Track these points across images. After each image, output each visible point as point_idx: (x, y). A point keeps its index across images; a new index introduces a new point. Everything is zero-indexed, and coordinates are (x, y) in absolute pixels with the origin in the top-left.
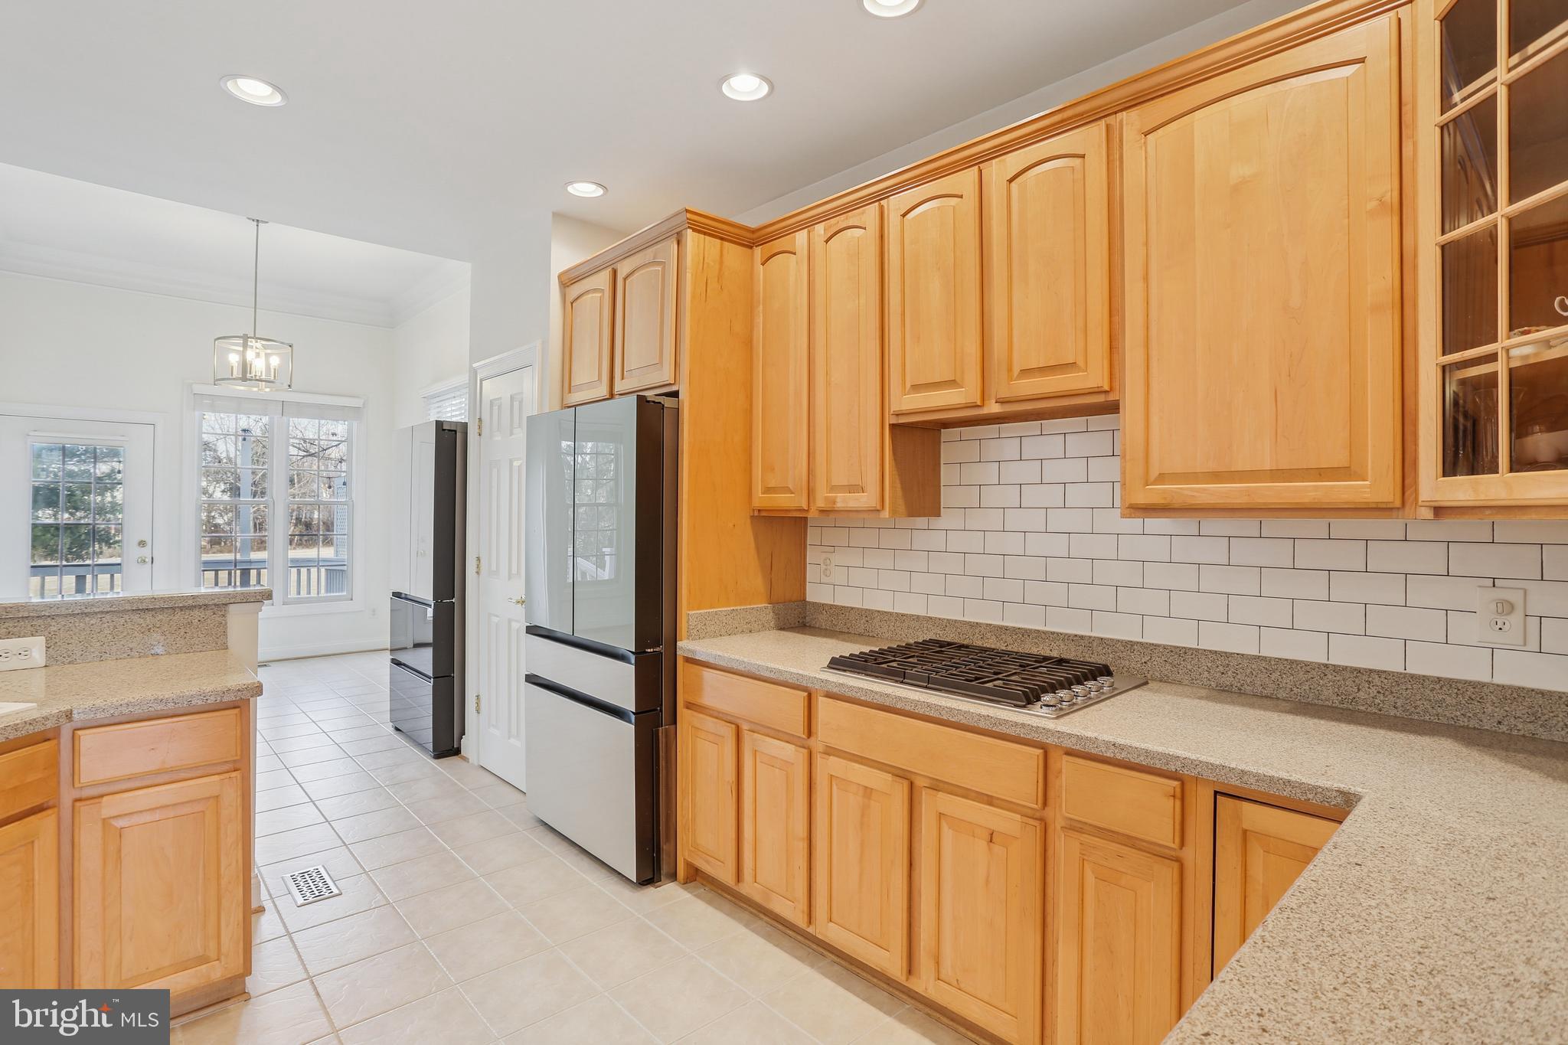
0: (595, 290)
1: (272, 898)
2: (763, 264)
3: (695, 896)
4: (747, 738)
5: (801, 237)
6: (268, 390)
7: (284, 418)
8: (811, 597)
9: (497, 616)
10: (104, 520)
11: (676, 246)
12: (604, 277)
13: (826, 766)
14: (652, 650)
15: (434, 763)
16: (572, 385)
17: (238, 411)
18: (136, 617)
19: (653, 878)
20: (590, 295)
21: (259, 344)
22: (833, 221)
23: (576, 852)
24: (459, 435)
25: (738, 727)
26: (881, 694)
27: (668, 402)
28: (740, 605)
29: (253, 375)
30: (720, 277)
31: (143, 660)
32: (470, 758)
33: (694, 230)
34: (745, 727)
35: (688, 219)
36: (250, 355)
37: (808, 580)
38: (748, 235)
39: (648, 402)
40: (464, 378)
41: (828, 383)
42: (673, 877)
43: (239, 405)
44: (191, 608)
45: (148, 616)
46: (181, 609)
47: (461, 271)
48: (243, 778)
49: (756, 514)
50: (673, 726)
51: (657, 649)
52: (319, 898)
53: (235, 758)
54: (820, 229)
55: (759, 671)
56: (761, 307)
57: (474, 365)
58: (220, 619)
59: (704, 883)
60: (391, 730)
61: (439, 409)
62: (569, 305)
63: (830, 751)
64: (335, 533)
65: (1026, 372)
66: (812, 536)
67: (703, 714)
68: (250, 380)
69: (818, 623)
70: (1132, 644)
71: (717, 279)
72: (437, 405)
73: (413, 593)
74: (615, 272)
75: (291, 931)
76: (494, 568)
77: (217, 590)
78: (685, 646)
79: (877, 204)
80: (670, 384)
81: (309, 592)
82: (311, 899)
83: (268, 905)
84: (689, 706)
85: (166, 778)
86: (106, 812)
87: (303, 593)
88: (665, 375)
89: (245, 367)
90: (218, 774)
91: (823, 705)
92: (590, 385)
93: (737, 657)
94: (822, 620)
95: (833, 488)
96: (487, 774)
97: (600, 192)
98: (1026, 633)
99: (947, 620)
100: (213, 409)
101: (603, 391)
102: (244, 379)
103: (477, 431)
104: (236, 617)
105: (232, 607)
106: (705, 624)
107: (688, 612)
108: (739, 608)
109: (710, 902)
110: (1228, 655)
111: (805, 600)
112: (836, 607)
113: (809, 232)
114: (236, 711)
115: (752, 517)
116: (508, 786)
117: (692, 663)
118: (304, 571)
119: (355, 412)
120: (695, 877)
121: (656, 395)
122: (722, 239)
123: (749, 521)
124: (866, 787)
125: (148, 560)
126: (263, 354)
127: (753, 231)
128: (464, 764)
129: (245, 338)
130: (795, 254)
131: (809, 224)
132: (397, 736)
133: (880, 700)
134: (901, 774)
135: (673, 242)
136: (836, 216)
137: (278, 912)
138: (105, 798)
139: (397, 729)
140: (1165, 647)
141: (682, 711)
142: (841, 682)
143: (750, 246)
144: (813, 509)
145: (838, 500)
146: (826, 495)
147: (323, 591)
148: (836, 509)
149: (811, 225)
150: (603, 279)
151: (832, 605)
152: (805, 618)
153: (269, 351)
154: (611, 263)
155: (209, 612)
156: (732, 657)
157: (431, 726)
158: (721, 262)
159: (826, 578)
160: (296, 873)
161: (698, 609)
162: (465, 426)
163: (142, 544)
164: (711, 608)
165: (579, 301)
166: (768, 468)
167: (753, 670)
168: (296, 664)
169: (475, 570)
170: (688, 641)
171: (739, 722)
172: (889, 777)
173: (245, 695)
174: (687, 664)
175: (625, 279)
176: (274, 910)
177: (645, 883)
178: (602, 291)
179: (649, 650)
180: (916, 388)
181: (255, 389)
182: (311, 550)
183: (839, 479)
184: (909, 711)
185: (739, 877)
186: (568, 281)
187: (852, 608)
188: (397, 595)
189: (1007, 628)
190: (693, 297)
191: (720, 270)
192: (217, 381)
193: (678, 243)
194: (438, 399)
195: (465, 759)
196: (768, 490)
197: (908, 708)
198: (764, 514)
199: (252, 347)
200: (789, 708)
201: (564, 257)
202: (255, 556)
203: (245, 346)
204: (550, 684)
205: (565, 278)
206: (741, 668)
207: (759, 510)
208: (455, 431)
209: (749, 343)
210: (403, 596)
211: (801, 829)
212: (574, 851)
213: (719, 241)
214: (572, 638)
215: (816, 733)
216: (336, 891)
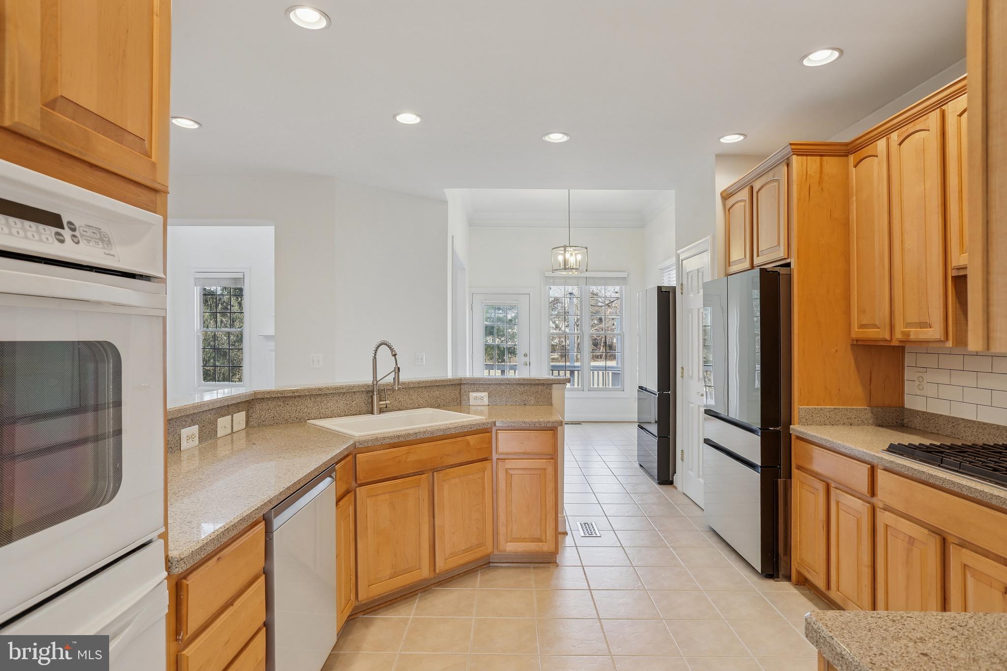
0: (741, 201)
1: (571, 530)
2: (855, 166)
3: (801, 593)
4: (833, 492)
5: (881, 144)
6: (576, 273)
7: (587, 287)
8: (907, 405)
9: (692, 403)
10: (512, 342)
11: (786, 168)
12: (746, 191)
13: (884, 518)
14: (773, 429)
15: (657, 486)
16: (731, 261)
17: (565, 284)
18: (518, 387)
19: (774, 574)
20: (739, 204)
21: (572, 249)
22: (904, 129)
23: (730, 550)
24: (671, 294)
25: (828, 484)
26: (919, 471)
27: (782, 271)
28: (844, 405)
29: (569, 266)
30: (820, 182)
31: (520, 407)
32: (678, 487)
33: (798, 155)
34: (833, 485)
35: (792, 149)
36: (568, 255)
37: (906, 392)
38: (843, 148)
39: (769, 271)
40: (674, 260)
41: (903, 249)
42: (788, 578)
43: (566, 281)
44: (538, 384)
45: (522, 387)
46: (534, 384)
47: (670, 195)
48: (555, 463)
49: (855, 343)
50: (789, 480)
51: (778, 429)
52: (591, 536)
53: (552, 453)
54: (894, 136)
55: (839, 448)
56: (855, 198)
57: (678, 252)
58: (549, 391)
59: (811, 588)
60: (638, 466)
61: (669, 276)
62: (728, 211)
63: (887, 509)
64: (616, 351)
66: (908, 360)
67: (806, 473)
68: (568, 269)
69: (913, 425)
71: (818, 184)
72: (668, 273)
73: (649, 388)
74: (752, 188)
75: (577, 545)
76: (690, 374)
77: (553, 377)
78: (796, 428)
79: (938, 110)
80: (785, 259)
81: (598, 385)
82: (587, 535)
83: (569, 532)
84: (799, 468)
85: (525, 457)
86: (508, 466)
87: (596, 386)
88: (781, 253)
89: (565, 262)
90: (546, 459)
91: (881, 475)
92: (740, 261)
93: (825, 437)
94: (917, 422)
95: (908, 325)
96: (686, 498)
97: (742, 138)
100: (554, 284)
101: (747, 265)
102: (565, 269)
103: (680, 291)
104: (556, 390)
105: (554, 386)
106: (812, 416)
107: (800, 407)
108: (841, 407)
109: (810, 600)
111: (903, 407)
112: (928, 413)
113: (888, 139)
114: (552, 432)
115: (852, 345)
116: (695, 505)
117: (801, 440)
118: (596, 373)
119: (623, 280)
120: (803, 583)
121: (773, 267)
122: (821, 156)
123: (849, 348)
124: (911, 536)
125: (528, 363)
126: (574, 254)
127: (847, 144)
128: (675, 490)
129: (565, 247)
130: (877, 156)
131: (887, 133)
132: (640, 469)
133: (918, 476)
134: (934, 531)
135: (784, 166)
136: (906, 125)
137: (573, 536)
138: (506, 460)
139: (641, 466)
141: (795, 472)
142: (891, 460)
143: (846, 155)
144: (894, 339)
145: (911, 334)
146: (903, 330)
147: (610, 385)
148: (910, 340)
149: (889, 134)
150: (744, 194)
151: (924, 412)
152: (903, 420)
153: (576, 252)
154: (749, 183)
155: (545, 387)
156: (822, 437)
157: (657, 467)
158: (821, 172)
159: (920, 391)
160: (582, 523)
161: (807, 406)
162: (674, 288)
163: (525, 355)
164: (818, 405)
165: (733, 208)
166: (862, 311)
167: (835, 447)
168: (594, 424)
169: (680, 375)
170: (799, 425)
171: (829, 481)
172: (926, 531)
173: (556, 425)
174: (797, 440)
175: (757, 192)
176: (571, 536)
177: (767, 576)
178: (745, 201)
179: (771, 429)
181: (571, 273)
182: (612, 362)
183: (912, 318)
184: (938, 485)
185: (828, 587)
186: (726, 196)
187: (941, 415)
188: (641, 388)
190: (799, 200)
191: (821, 177)
192: (554, 271)
193: (788, 165)
194: (667, 270)
195: (676, 488)
196: (862, 326)
197: (938, 483)
198: (860, 343)
199: (568, 251)
200: (859, 477)
201: (724, 181)
202: (577, 364)
203: (565, 251)
204: (717, 445)
205: (724, 194)
207: (857, 341)
208: (669, 292)
209: (846, 224)
210: (644, 389)
211: (866, 558)
212: (728, 549)
213: (819, 158)
214: (727, 418)
215: (877, 495)
216: (599, 535)
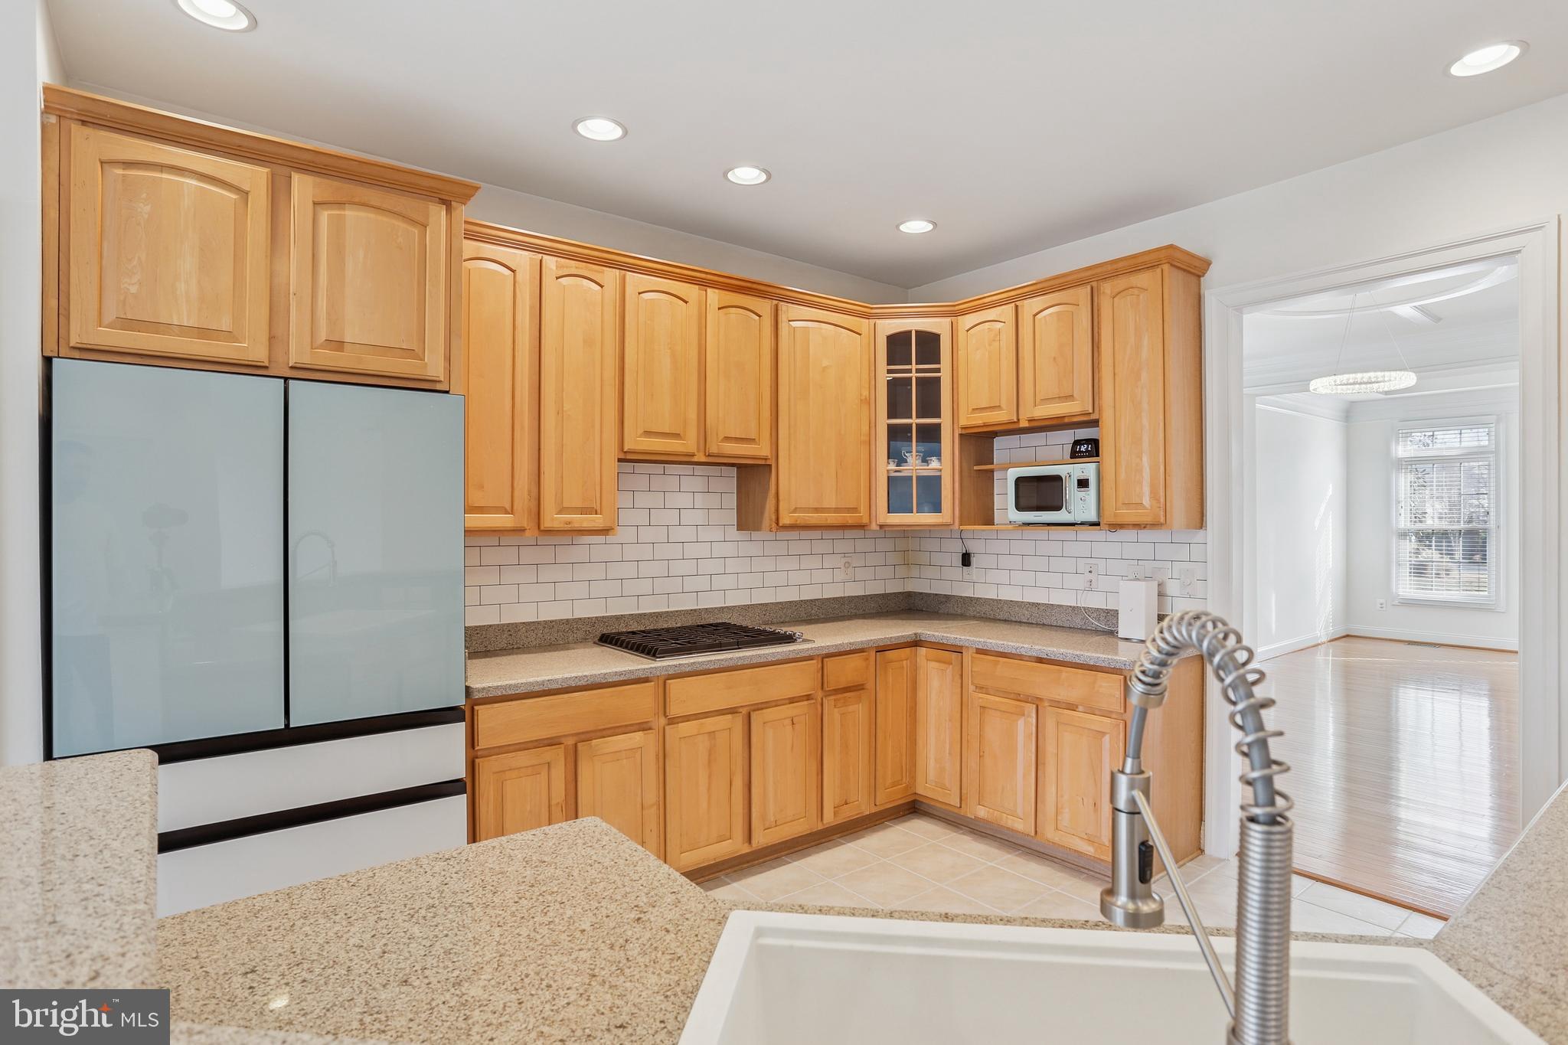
4: (582, 749)
22: (564, 262)
25: (566, 744)
54: (550, 262)
65: (727, 439)
70: (722, 608)
88: (431, 369)
95: (563, 510)
98: (658, 615)
99: (596, 617)
110: (767, 604)
124: (712, 732)
130: (513, 271)
134: (735, 711)
136: (568, 259)
140: (739, 606)
144: (533, 529)
146: (555, 516)
148: (564, 529)
180: (648, 433)
189: (645, 615)
206: (583, 683)
211: (651, 797)
